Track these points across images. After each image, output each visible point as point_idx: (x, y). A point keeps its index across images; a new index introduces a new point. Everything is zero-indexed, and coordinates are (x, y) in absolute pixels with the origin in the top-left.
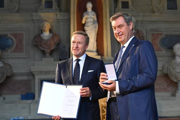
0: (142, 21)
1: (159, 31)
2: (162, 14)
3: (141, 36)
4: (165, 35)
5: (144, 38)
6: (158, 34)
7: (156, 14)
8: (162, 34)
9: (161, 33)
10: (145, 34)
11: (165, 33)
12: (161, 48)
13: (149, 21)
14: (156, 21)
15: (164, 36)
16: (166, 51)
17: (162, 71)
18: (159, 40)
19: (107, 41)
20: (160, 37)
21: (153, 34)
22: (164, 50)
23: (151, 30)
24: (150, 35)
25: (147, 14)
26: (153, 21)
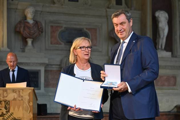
0: (42, 12)
1: (58, 23)
2: (62, 5)
3: (40, 27)
4: (65, 28)
5: (42, 29)
6: (57, 26)
7: (56, 5)
8: (62, 27)
9: (61, 25)
10: (43, 25)
11: (64, 26)
12: (60, 41)
13: (48, 12)
14: (56, 13)
15: (63, 29)
16: (65, 44)
17: (60, 65)
18: (58, 33)
19: (3, 31)
20: (60, 30)
21: (52, 26)
22: (63, 44)
23: (51, 22)
24: (50, 28)
25: (47, 5)
26: (54, 13)
